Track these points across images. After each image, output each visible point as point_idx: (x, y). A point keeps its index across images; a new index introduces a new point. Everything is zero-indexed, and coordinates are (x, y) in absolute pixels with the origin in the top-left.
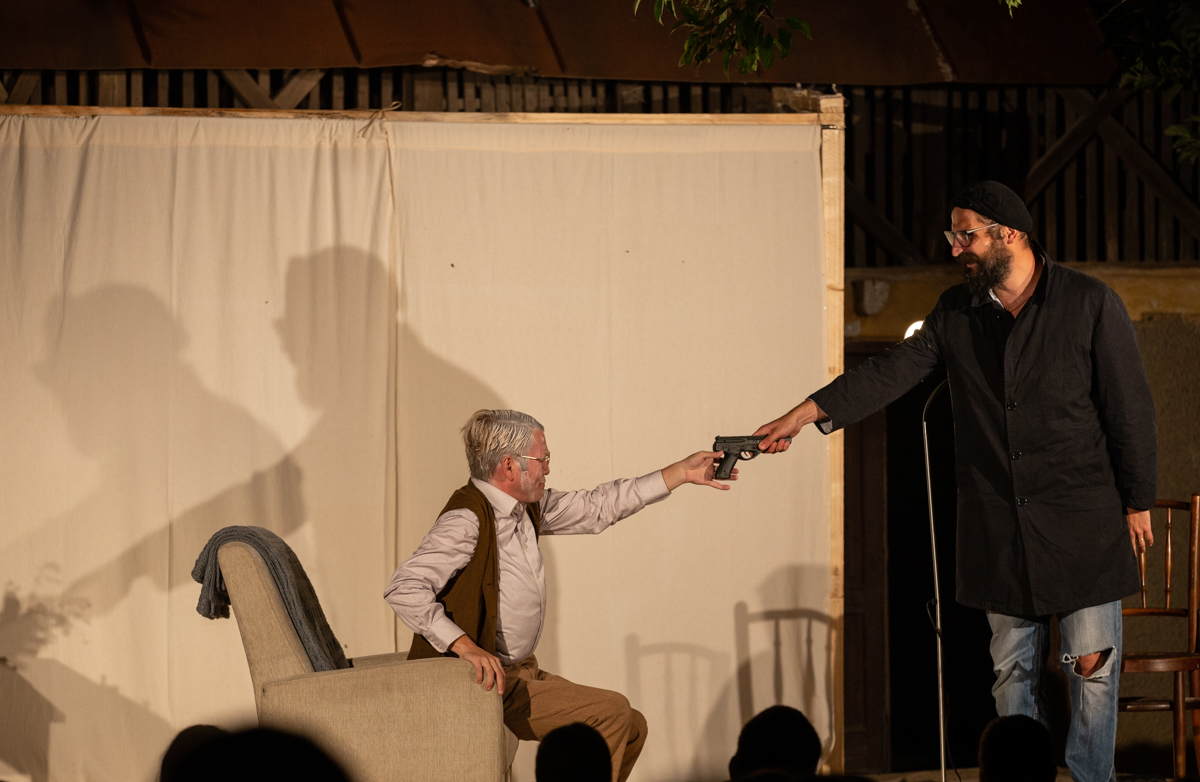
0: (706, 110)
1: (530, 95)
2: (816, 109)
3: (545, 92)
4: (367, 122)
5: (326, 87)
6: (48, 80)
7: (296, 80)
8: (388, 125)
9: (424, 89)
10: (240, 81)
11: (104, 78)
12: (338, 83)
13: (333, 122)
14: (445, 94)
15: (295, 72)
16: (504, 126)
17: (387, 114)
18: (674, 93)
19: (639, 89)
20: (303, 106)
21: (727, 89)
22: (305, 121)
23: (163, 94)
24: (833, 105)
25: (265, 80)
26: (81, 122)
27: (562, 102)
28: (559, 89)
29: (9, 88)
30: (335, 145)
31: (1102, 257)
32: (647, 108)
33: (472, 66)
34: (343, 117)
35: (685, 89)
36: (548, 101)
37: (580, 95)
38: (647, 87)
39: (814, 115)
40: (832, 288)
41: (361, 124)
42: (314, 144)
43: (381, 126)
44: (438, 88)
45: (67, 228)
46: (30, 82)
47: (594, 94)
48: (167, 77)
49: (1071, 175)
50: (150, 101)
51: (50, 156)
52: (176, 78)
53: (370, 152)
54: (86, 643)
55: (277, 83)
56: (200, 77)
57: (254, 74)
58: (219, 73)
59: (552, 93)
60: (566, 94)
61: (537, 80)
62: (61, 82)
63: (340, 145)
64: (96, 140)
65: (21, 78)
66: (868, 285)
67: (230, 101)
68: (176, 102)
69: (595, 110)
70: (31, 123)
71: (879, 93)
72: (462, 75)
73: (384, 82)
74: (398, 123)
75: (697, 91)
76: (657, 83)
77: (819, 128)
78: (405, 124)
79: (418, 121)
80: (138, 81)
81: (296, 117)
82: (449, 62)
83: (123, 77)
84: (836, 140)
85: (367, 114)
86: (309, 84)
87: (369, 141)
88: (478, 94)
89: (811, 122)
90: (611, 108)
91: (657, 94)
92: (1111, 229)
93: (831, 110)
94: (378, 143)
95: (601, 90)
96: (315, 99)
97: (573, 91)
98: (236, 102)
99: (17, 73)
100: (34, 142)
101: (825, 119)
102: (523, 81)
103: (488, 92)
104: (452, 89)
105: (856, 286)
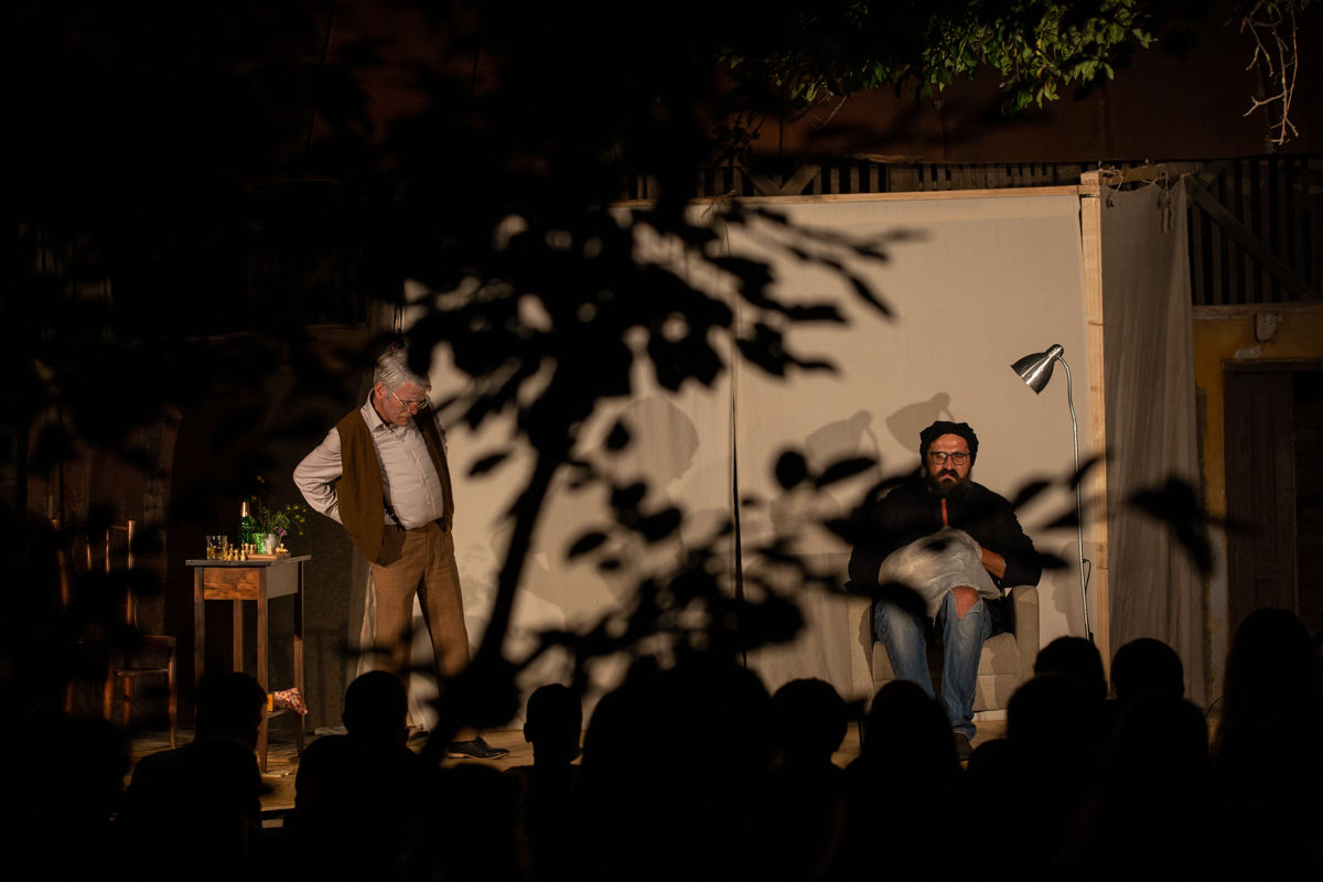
1: (990, 176)
2: (1077, 182)
3: (1003, 173)
4: (708, 207)
5: (824, 177)
7: (802, 170)
9: (897, 176)
12: (835, 173)
14: (921, 178)
15: (800, 164)
20: (807, 192)
24: (1092, 179)
27: (1017, 179)
28: (1015, 170)
36: (1007, 180)
37: (1033, 174)
39: (1074, 187)
40: (1092, 323)
41: (705, 209)
43: (720, 210)
44: (916, 174)
47: (1044, 173)
56: (729, 174)
58: (742, 170)
59: (1009, 174)
60: (1021, 174)
61: (996, 165)
66: (1259, 316)
69: (1044, 184)
73: (871, 171)
77: (1077, 197)
84: (1093, 207)
86: (811, 174)
88: (948, 176)
89: (1072, 192)
93: (1089, 183)
95: (1050, 170)
97: (1027, 172)
98: (756, 192)
102: (984, 166)
103: (955, 175)
104: (928, 174)
105: (1254, 318)
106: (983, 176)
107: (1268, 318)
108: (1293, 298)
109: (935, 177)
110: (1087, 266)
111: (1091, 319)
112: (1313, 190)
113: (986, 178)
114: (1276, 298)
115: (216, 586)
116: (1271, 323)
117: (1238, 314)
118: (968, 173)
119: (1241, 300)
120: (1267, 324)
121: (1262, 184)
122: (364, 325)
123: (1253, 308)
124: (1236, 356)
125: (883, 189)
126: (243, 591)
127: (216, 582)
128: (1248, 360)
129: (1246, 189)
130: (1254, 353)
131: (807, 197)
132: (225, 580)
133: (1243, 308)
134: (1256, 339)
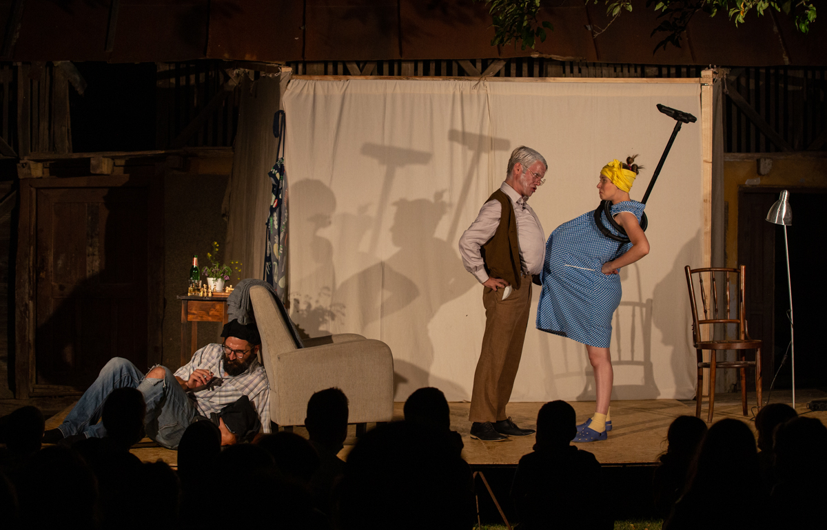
4: (477, 82)
5: (507, 67)
6: (380, 66)
7: (492, 65)
8: (487, 83)
10: (467, 66)
11: (404, 65)
13: (461, 82)
15: (493, 61)
16: (544, 84)
17: (487, 78)
22: (447, 82)
23: (432, 70)
24: (707, 74)
26: (342, 82)
28: (619, 68)
30: (462, 93)
32: (659, 75)
33: (553, 57)
34: (466, 80)
36: (614, 73)
39: (698, 79)
40: (706, 161)
41: (474, 83)
42: (452, 92)
43: (484, 85)
45: (335, 131)
46: (371, 66)
47: (636, 70)
48: (434, 64)
51: (327, 98)
52: (438, 63)
53: (479, 96)
54: (343, 324)
55: (485, 65)
57: (474, 62)
58: (457, 62)
59: (615, 69)
61: (608, 65)
63: (464, 93)
64: (348, 91)
65: (367, 65)
66: (763, 161)
68: (438, 74)
69: (636, 77)
72: (563, 63)
73: (534, 66)
74: (492, 83)
76: (664, 66)
77: (700, 85)
78: (495, 83)
79: (502, 81)
80: (420, 66)
81: (444, 80)
82: (544, 56)
84: (708, 91)
85: (478, 78)
86: (500, 66)
87: (478, 91)
88: (580, 71)
89: (696, 82)
90: (643, 76)
91: (665, 69)
93: (707, 77)
94: (482, 92)
95: (639, 67)
97: (625, 68)
99: (365, 63)
100: (320, 92)
101: (703, 80)
102: (601, 65)
104: (568, 69)
105: (758, 161)
106: (600, 71)
107: (768, 161)
108: (778, 150)
109: (572, 72)
110: (703, 127)
111: (705, 158)
112: (790, 88)
113: (602, 73)
114: (768, 150)
115: (195, 312)
116: (769, 164)
117: (747, 158)
119: (748, 151)
120: (766, 165)
121: (761, 83)
123: (757, 155)
124: (746, 183)
126: (213, 316)
127: (196, 310)
128: (753, 186)
129: (752, 86)
130: (757, 181)
132: (201, 309)
133: (750, 155)
134: (759, 173)
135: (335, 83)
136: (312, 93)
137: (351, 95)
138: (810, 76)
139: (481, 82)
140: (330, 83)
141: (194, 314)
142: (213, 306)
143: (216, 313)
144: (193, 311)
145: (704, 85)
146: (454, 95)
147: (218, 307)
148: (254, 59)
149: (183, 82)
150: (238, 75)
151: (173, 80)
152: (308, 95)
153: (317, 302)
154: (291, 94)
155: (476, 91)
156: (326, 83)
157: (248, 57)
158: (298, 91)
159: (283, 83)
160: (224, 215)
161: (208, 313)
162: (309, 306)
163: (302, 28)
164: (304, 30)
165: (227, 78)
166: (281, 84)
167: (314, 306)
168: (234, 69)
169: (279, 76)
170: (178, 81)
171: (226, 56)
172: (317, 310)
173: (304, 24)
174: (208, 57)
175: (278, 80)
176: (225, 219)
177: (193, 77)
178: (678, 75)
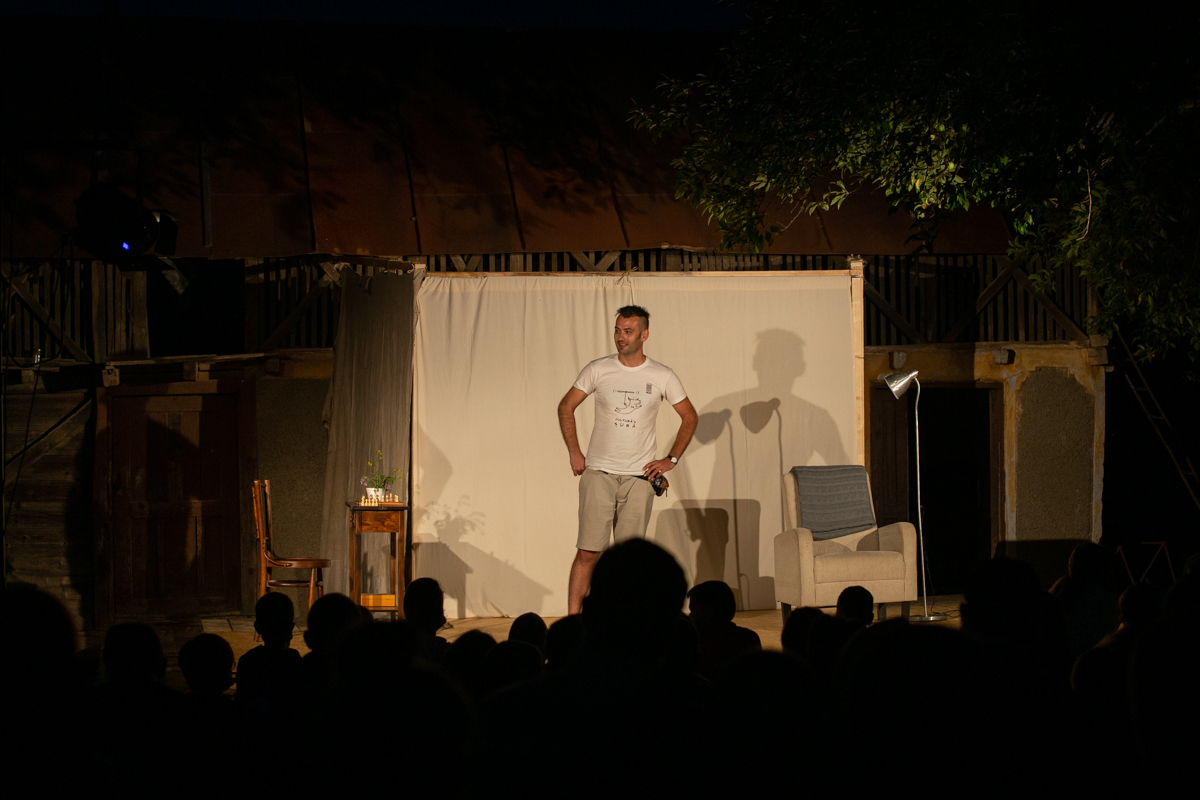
0: (814, 269)
1: (725, 261)
3: (733, 259)
4: (620, 278)
5: (622, 258)
6: (486, 259)
7: (607, 256)
8: (631, 279)
9: (671, 260)
10: (580, 257)
11: (512, 257)
12: (629, 257)
13: (604, 277)
14: (683, 262)
15: (607, 252)
17: (629, 273)
18: (798, 259)
19: (780, 258)
20: (611, 269)
21: (825, 258)
22: (590, 277)
23: (542, 265)
24: (857, 265)
25: (592, 256)
26: (479, 280)
29: (466, 263)
30: (605, 289)
31: (1016, 339)
32: (783, 267)
33: (686, 248)
34: (607, 276)
35: (804, 257)
38: (784, 257)
39: (848, 271)
40: (858, 357)
41: (617, 278)
42: (594, 288)
43: (627, 279)
44: (679, 259)
45: (473, 331)
46: (477, 260)
47: (758, 260)
48: (544, 256)
49: (1000, 297)
50: (536, 269)
51: (465, 296)
52: (548, 256)
53: (623, 291)
55: (599, 257)
56: (560, 256)
57: (587, 254)
58: (569, 253)
59: (736, 260)
61: (729, 254)
62: (492, 259)
63: (607, 289)
64: (486, 288)
65: (473, 257)
66: (896, 354)
67: (575, 267)
68: (548, 269)
69: (758, 269)
70: (455, 281)
71: (902, 258)
72: (681, 253)
74: (636, 278)
75: (810, 258)
77: (850, 277)
78: (639, 278)
79: (647, 276)
80: (530, 258)
81: (585, 276)
82: (674, 246)
83: (522, 256)
84: (859, 284)
85: (621, 273)
86: (614, 258)
87: (622, 287)
88: (699, 261)
89: (846, 274)
90: (766, 268)
91: (789, 260)
92: (1021, 325)
93: (857, 268)
94: (626, 287)
95: (761, 258)
96: (617, 266)
97: (747, 259)
98: (578, 268)
99: (470, 256)
100: (456, 289)
101: (853, 272)
102: (722, 254)
103: (704, 260)
104: (686, 259)
105: (891, 355)
107: (901, 354)
108: (910, 342)
109: (690, 262)
111: (856, 354)
112: (922, 275)
113: (722, 264)
114: (899, 343)
116: (902, 358)
117: (879, 352)
118: (712, 259)
119: (878, 343)
120: (899, 359)
121: (891, 271)
122: (331, 349)
123: (889, 348)
124: (878, 378)
125: (658, 270)
129: (882, 274)
131: (611, 273)
132: (376, 519)
133: (881, 348)
134: (892, 367)
135: (472, 280)
136: (447, 291)
137: (489, 292)
138: (942, 263)
139: (625, 278)
140: (467, 280)
141: (368, 525)
142: (389, 516)
143: (392, 523)
144: (368, 522)
145: (854, 277)
146: (597, 291)
147: (393, 517)
148: (367, 253)
149: (273, 277)
150: (337, 269)
151: (262, 276)
152: (443, 293)
153: (456, 511)
154: (426, 292)
155: (619, 286)
156: (462, 280)
157: (360, 252)
158: (433, 289)
159: (417, 281)
160: (324, 422)
161: (383, 524)
162: (448, 516)
163: (413, 219)
164: (416, 222)
165: (321, 273)
166: (415, 281)
167: (453, 517)
168: (334, 263)
169: (413, 273)
170: (267, 276)
171: (337, 250)
172: (456, 520)
173: (415, 214)
174: (317, 252)
175: (411, 278)
176: (326, 426)
177: (283, 273)
178: (804, 267)
